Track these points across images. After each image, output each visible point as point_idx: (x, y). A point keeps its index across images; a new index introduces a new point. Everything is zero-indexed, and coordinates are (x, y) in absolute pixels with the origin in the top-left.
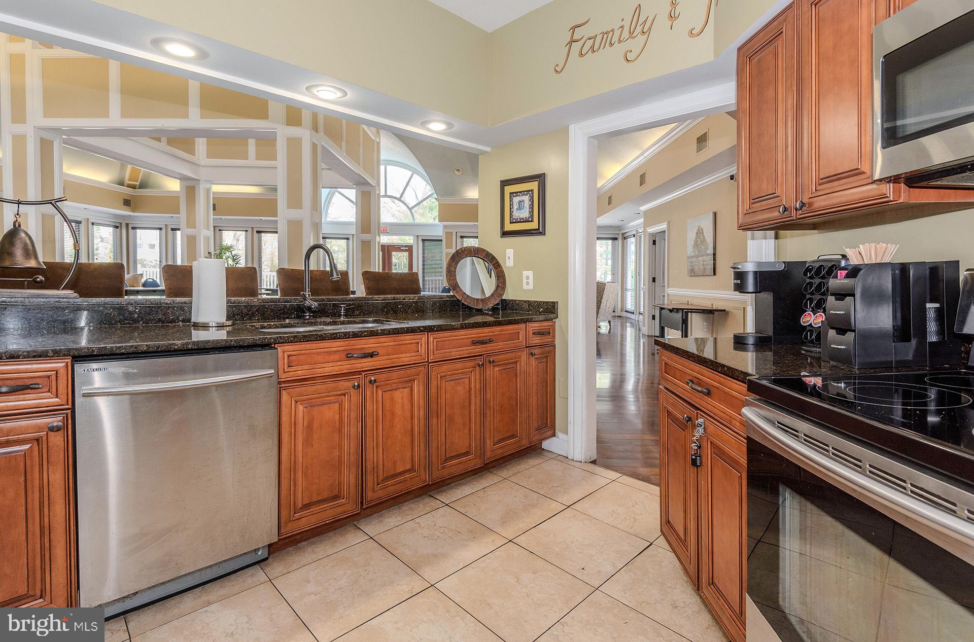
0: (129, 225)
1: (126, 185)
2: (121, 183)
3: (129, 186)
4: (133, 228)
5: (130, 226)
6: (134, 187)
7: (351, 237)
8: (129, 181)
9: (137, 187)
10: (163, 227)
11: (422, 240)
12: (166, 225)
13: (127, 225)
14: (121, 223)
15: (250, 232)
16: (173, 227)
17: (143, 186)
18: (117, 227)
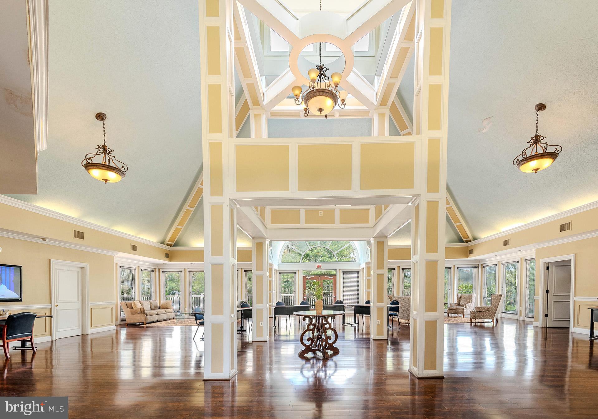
0: (161, 269)
1: (166, 244)
2: (163, 243)
3: (168, 245)
4: (163, 272)
5: (161, 271)
6: (170, 245)
7: (297, 272)
8: (168, 242)
9: (173, 245)
10: (183, 270)
11: (343, 272)
12: (185, 269)
13: (159, 269)
14: (155, 269)
15: (240, 272)
16: (190, 270)
17: (176, 245)
18: (153, 271)
